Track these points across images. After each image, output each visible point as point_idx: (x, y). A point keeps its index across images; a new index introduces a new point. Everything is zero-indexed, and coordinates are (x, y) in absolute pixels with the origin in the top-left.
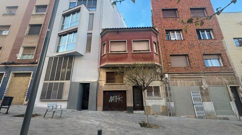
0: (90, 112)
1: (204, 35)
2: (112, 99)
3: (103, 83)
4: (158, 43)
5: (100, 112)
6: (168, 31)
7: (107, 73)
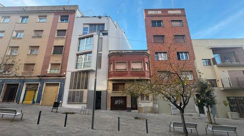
0: (103, 111)
1: (182, 56)
2: (116, 102)
3: (110, 91)
4: (149, 62)
5: (109, 111)
6: (157, 53)
7: (113, 84)
